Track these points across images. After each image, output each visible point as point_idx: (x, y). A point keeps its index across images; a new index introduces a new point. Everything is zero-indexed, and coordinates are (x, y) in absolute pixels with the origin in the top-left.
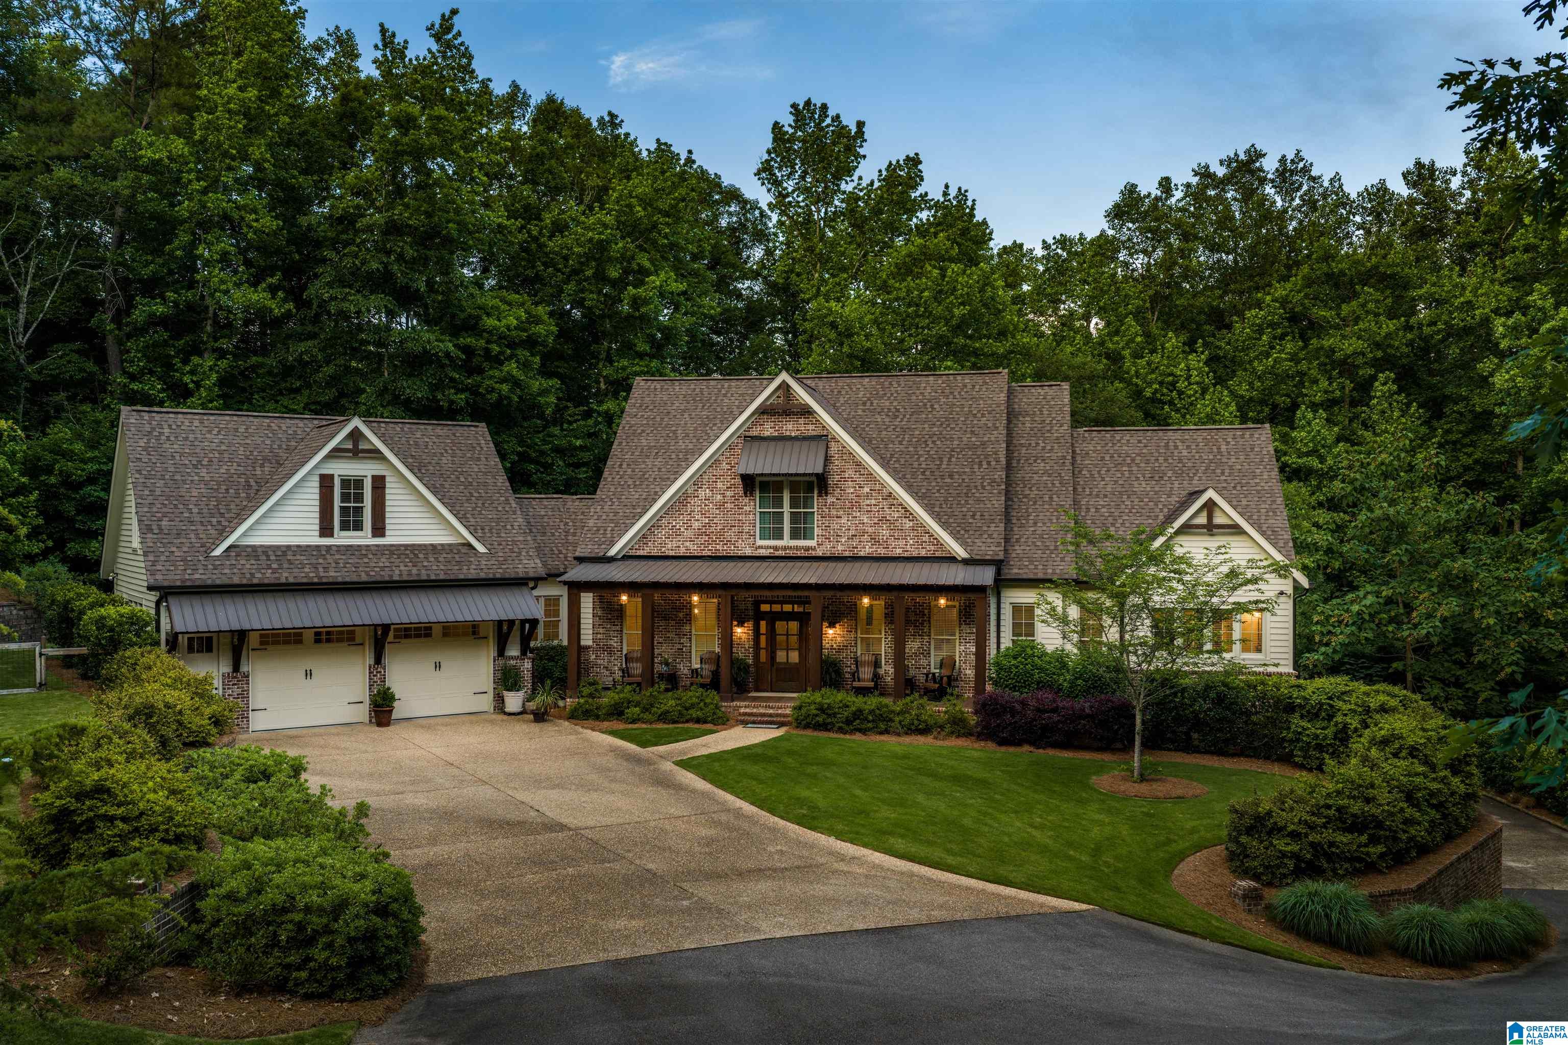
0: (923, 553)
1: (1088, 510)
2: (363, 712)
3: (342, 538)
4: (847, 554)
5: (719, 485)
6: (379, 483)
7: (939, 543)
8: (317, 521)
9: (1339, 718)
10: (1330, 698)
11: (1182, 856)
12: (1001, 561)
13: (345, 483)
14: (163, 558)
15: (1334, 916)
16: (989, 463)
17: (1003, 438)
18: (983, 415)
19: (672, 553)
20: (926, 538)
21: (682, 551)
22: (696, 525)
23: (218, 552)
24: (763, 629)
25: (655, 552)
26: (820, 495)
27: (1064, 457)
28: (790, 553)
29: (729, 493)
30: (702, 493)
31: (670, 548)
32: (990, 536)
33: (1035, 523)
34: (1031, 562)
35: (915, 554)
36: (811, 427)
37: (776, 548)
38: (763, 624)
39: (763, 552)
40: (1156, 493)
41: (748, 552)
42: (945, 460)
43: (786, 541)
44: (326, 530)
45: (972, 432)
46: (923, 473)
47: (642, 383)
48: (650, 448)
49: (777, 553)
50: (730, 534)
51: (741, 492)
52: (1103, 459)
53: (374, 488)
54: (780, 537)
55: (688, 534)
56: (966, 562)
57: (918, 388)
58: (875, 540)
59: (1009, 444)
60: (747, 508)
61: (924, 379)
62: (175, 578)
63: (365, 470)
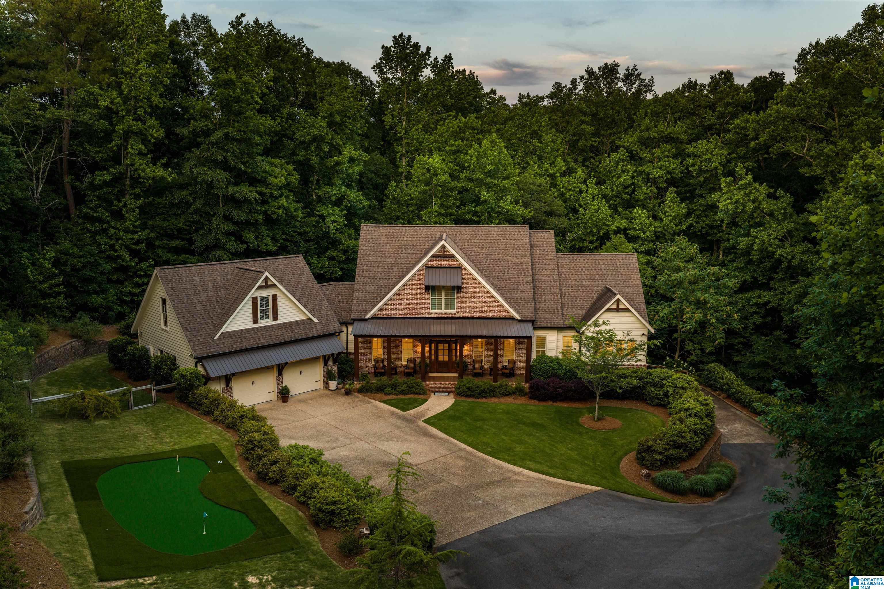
0: (501, 316)
1: (565, 293)
2: (274, 396)
3: (262, 323)
4: (469, 316)
5: (414, 287)
6: (275, 297)
7: (508, 312)
8: (252, 318)
9: (665, 388)
10: (662, 380)
11: (621, 459)
12: (534, 321)
13: (262, 299)
14: (196, 343)
15: (675, 484)
16: (525, 273)
17: (529, 260)
18: (520, 249)
19: (393, 316)
20: (502, 310)
21: (398, 315)
22: (404, 304)
23: (216, 337)
24: (433, 347)
25: (386, 315)
26: (458, 292)
27: (554, 269)
28: (445, 316)
29: (418, 291)
30: (406, 291)
31: (392, 314)
32: (529, 309)
33: (545, 301)
34: (545, 319)
35: (498, 317)
36: (454, 263)
37: (439, 314)
38: (433, 345)
39: (433, 316)
40: (592, 286)
41: (427, 315)
42: (506, 271)
43: (443, 311)
44: (255, 321)
45: (516, 257)
46: (498, 278)
47: (365, 228)
48: (375, 262)
49: (440, 316)
50: (419, 308)
51: (424, 290)
52: (570, 269)
53: (273, 300)
54: (441, 309)
55: (400, 308)
56: (520, 321)
57: (491, 234)
58: (481, 311)
59: (532, 261)
60: (426, 297)
61: (492, 229)
62: (204, 352)
63: (269, 293)
